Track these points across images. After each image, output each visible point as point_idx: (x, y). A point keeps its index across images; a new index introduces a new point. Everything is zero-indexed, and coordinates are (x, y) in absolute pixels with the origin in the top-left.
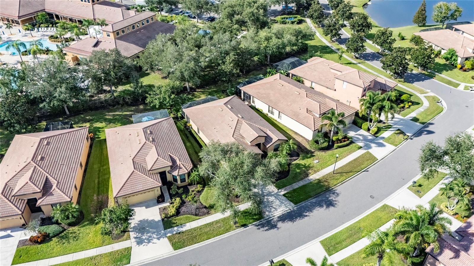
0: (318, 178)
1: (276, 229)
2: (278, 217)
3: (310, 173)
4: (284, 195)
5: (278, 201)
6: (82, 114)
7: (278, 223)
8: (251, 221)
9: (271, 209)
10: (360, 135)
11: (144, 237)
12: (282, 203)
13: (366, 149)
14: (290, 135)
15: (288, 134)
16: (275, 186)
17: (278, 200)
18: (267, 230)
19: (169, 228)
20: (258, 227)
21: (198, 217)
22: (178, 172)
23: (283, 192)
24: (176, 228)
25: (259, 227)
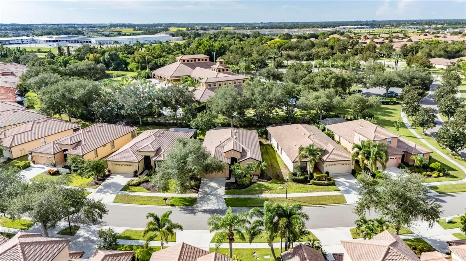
0: (267, 197)
1: (193, 215)
2: (204, 209)
3: (265, 193)
4: (225, 199)
6: (149, 126)
7: (199, 212)
8: (181, 204)
9: (204, 203)
10: (349, 182)
11: (104, 190)
12: (218, 202)
13: (342, 193)
14: (279, 167)
15: (279, 166)
16: (225, 192)
17: (217, 200)
18: (186, 213)
19: (124, 191)
20: (181, 210)
21: (148, 191)
22: (156, 159)
23: (228, 196)
24: (127, 192)
25: (183, 210)
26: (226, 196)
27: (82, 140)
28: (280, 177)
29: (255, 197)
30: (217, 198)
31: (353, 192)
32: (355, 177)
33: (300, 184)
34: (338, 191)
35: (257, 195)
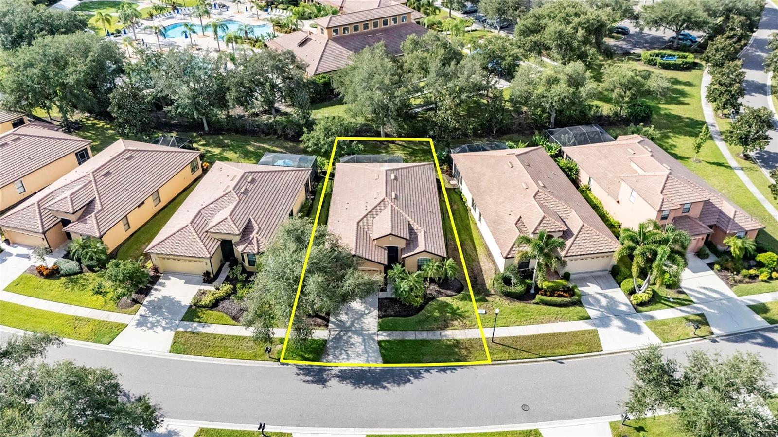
1: (321, 386)
2: (341, 371)
3: (453, 325)
4: (379, 342)
5: (363, 347)
7: (332, 379)
10: (606, 296)
11: (151, 319)
12: (367, 352)
13: (594, 325)
14: (477, 254)
15: (476, 251)
16: (379, 322)
17: (365, 345)
19: (188, 321)
20: (298, 372)
21: (234, 322)
22: (245, 249)
23: (383, 336)
24: (195, 325)
25: (301, 372)
26: (381, 335)
27: (95, 198)
28: (479, 282)
29: (434, 338)
30: (364, 340)
31: (616, 322)
32: (617, 282)
33: (517, 303)
34: (589, 318)
35: (438, 332)
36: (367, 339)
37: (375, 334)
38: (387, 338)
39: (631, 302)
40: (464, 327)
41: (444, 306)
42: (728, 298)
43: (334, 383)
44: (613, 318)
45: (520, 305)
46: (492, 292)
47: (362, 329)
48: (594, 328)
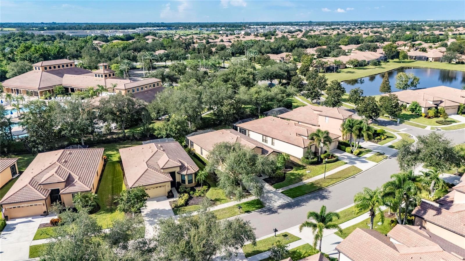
0: (311, 182)
1: (276, 214)
2: (278, 207)
3: (304, 179)
4: (282, 192)
5: (277, 196)
9: (271, 201)
10: (345, 156)
12: (281, 197)
16: (273, 187)
18: (269, 214)
20: (260, 213)
22: (187, 172)
24: (185, 214)
26: (279, 190)
27: (70, 173)
28: (295, 164)
29: (301, 185)
30: (274, 194)
31: (356, 162)
32: (343, 151)
33: (318, 166)
34: (347, 163)
35: (301, 182)
36: (275, 193)
37: (276, 191)
38: (283, 191)
39: (354, 155)
40: (308, 178)
41: (292, 174)
42: (380, 147)
43: (280, 211)
44: (354, 161)
45: (320, 166)
46: (304, 165)
47: (269, 191)
48: (352, 165)
